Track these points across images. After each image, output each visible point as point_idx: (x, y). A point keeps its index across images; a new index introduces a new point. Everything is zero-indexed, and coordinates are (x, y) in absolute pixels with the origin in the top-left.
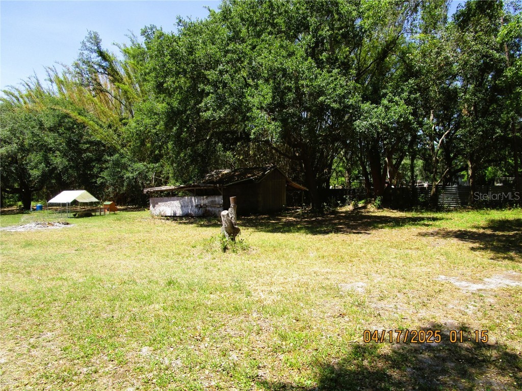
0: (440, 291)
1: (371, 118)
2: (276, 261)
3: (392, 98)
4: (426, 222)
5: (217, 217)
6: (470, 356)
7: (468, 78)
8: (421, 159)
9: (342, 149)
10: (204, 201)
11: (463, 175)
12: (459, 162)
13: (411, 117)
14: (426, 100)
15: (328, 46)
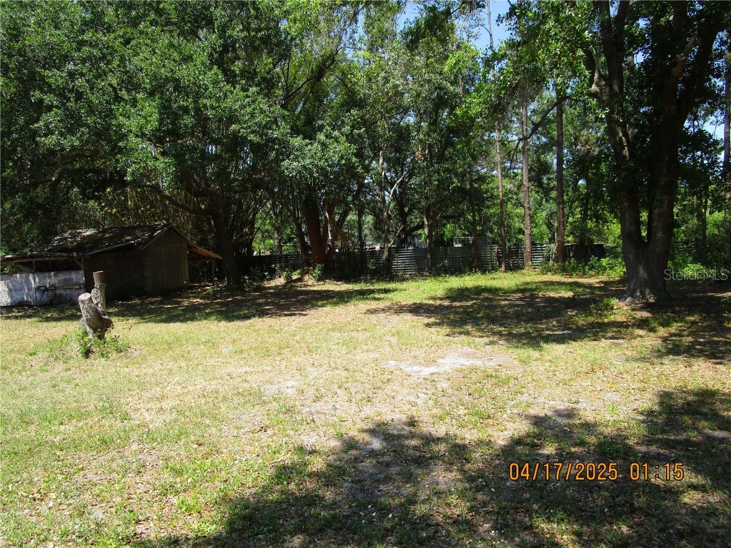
0: (388, 380)
1: (303, 158)
2: (171, 364)
3: (330, 132)
4: (377, 296)
5: (74, 304)
6: (418, 454)
7: (421, 114)
8: (371, 214)
9: (268, 200)
10: (52, 279)
11: (420, 234)
12: (415, 219)
13: (354, 159)
14: (374, 138)
15: (242, 53)
